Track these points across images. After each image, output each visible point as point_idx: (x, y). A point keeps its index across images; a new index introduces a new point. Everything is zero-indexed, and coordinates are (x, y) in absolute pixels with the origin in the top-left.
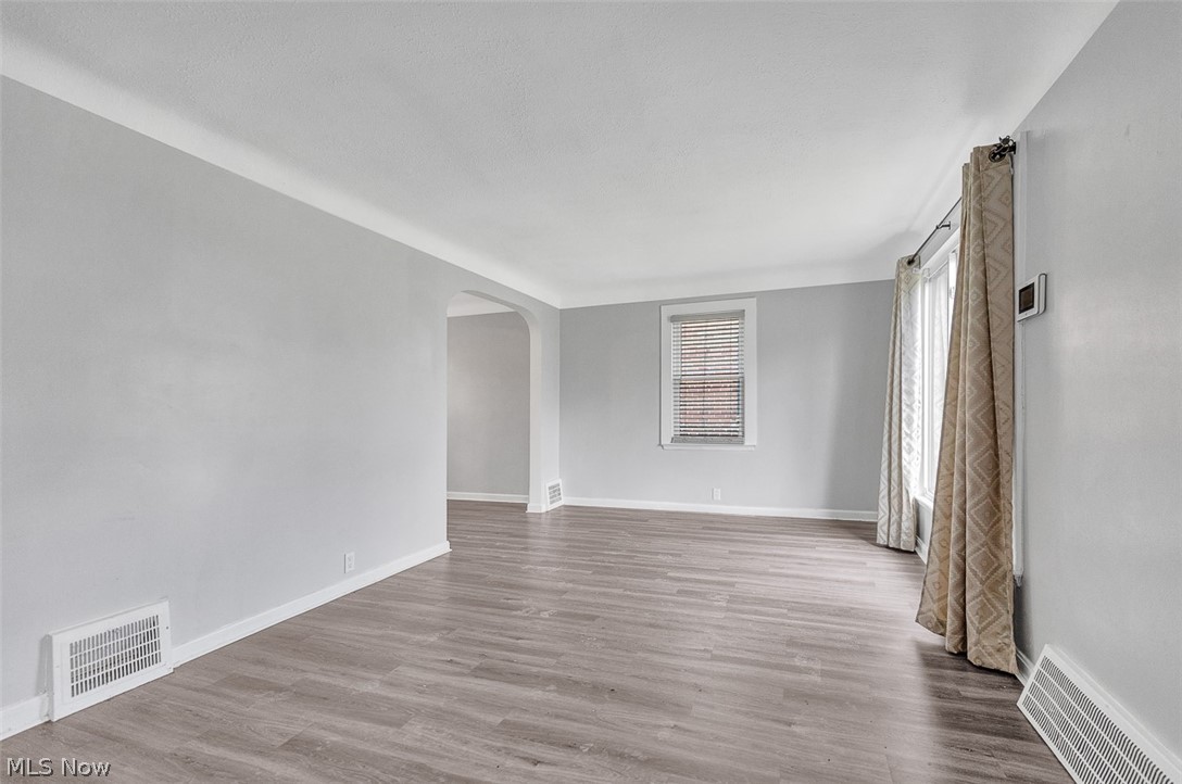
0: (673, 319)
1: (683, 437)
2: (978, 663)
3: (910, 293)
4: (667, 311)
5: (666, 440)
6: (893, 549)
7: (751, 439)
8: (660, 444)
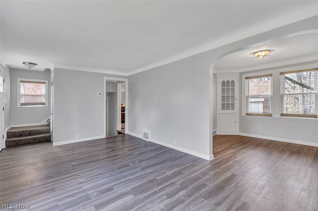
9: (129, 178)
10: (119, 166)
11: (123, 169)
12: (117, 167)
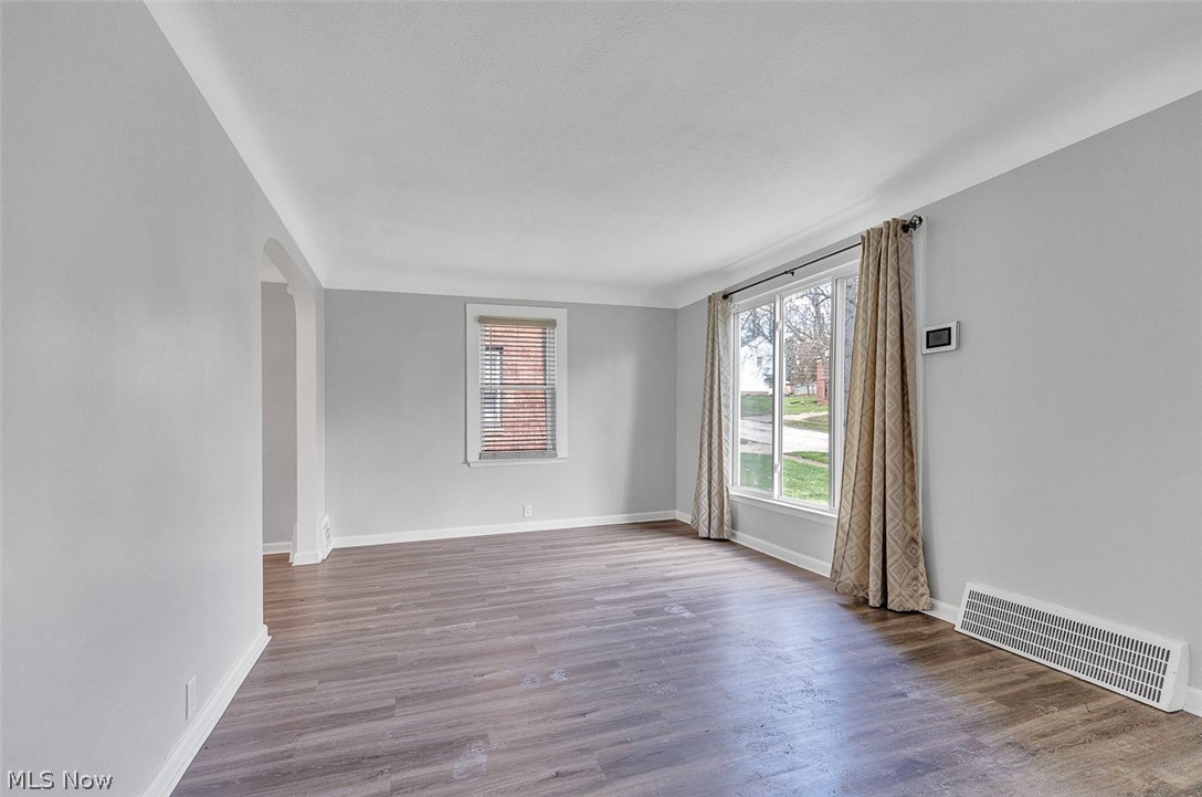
0: (482, 320)
1: (489, 453)
2: (901, 609)
3: (726, 324)
4: (474, 311)
5: (473, 457)
6: (715, 540)
7: (562, 451)
8: (466, 462)
9: (588, 629)
10: (611, 675)
11: (597, 660)
12: (620, 670)
